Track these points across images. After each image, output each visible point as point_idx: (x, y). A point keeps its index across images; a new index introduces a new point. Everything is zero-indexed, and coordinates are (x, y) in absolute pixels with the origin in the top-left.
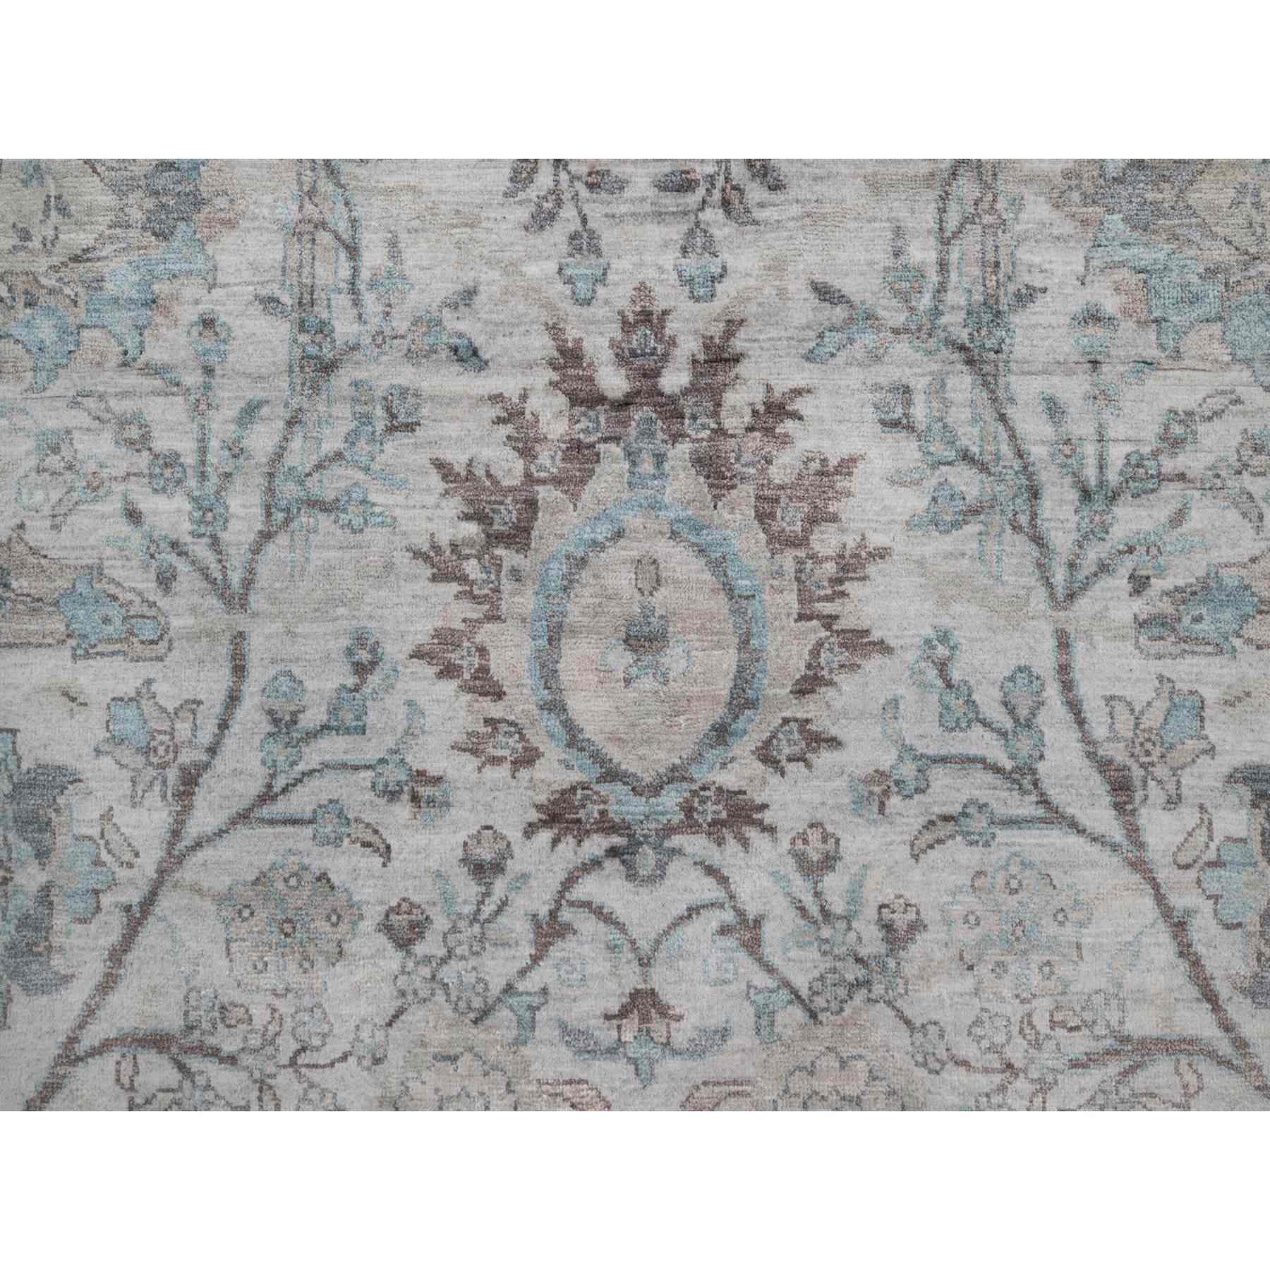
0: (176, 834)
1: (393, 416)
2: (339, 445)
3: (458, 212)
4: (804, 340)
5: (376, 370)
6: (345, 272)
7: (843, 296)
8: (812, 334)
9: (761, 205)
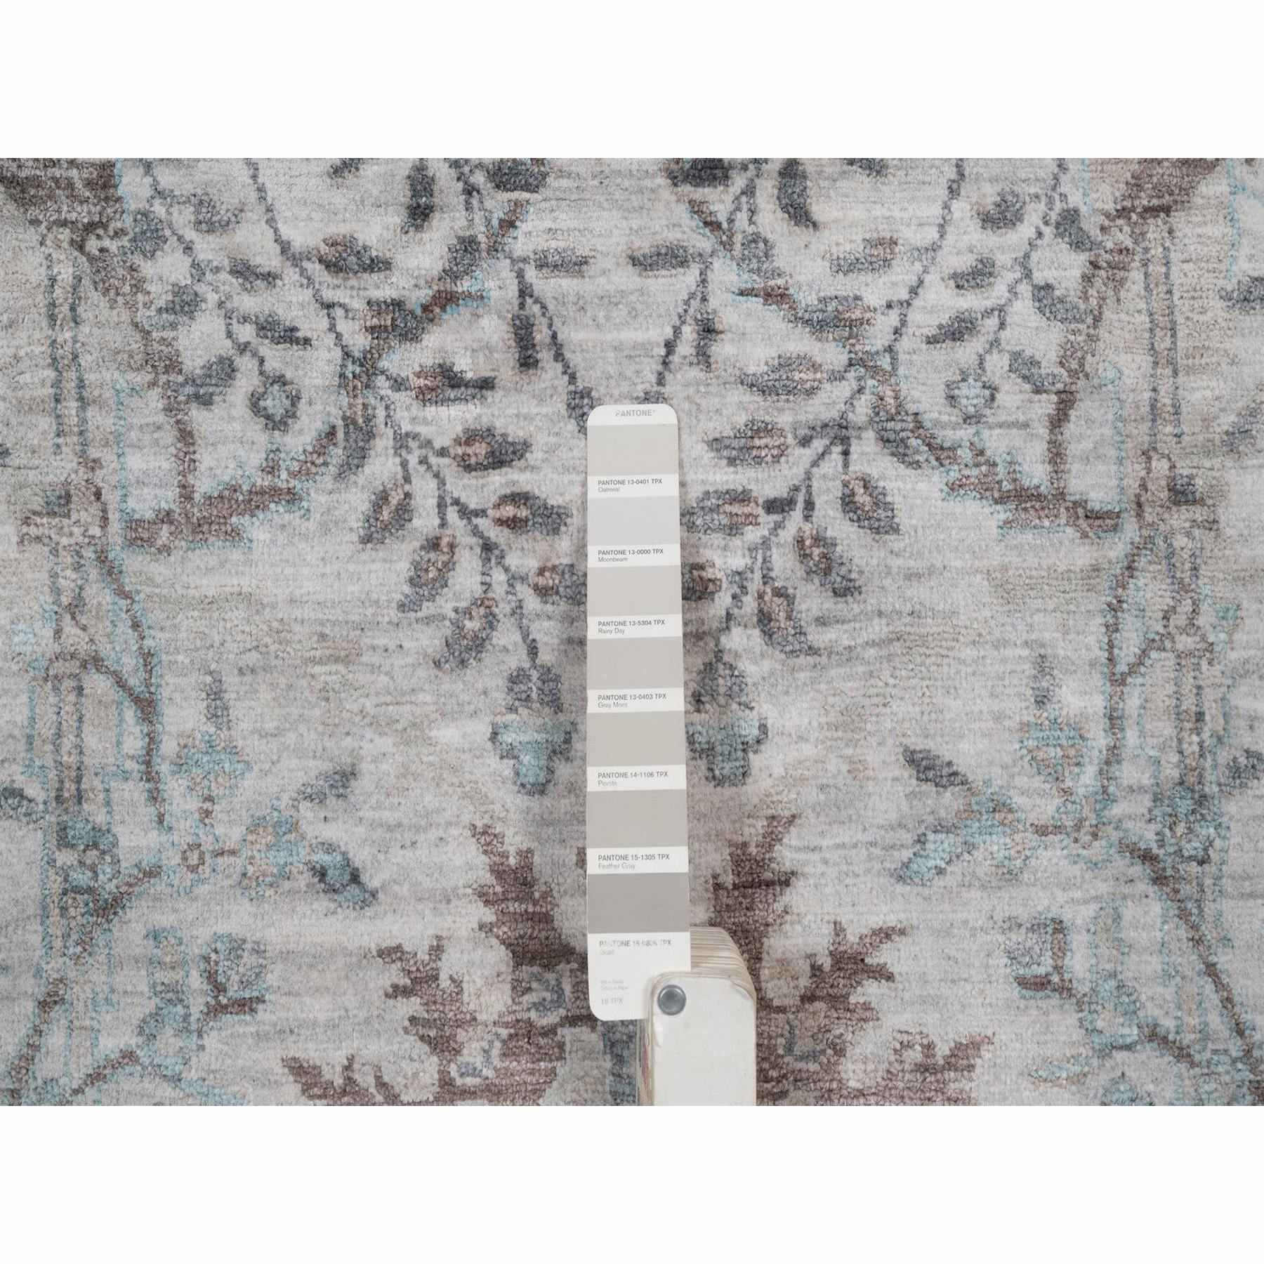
1: (219, 989)
2: (129, 1040)
3: (323, 636)
4: (893, 847)
5: (190, 911)
6: (134, 743)
7: (955, 774)
8: (908, 837)
9: (822, 621)
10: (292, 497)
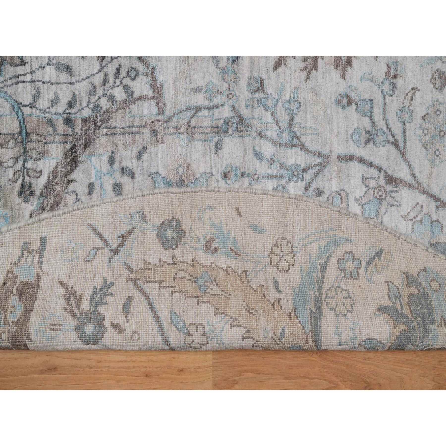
0: (410, 186)
1: (258, 89)
6: (205, 112)
10: (153, 69)
